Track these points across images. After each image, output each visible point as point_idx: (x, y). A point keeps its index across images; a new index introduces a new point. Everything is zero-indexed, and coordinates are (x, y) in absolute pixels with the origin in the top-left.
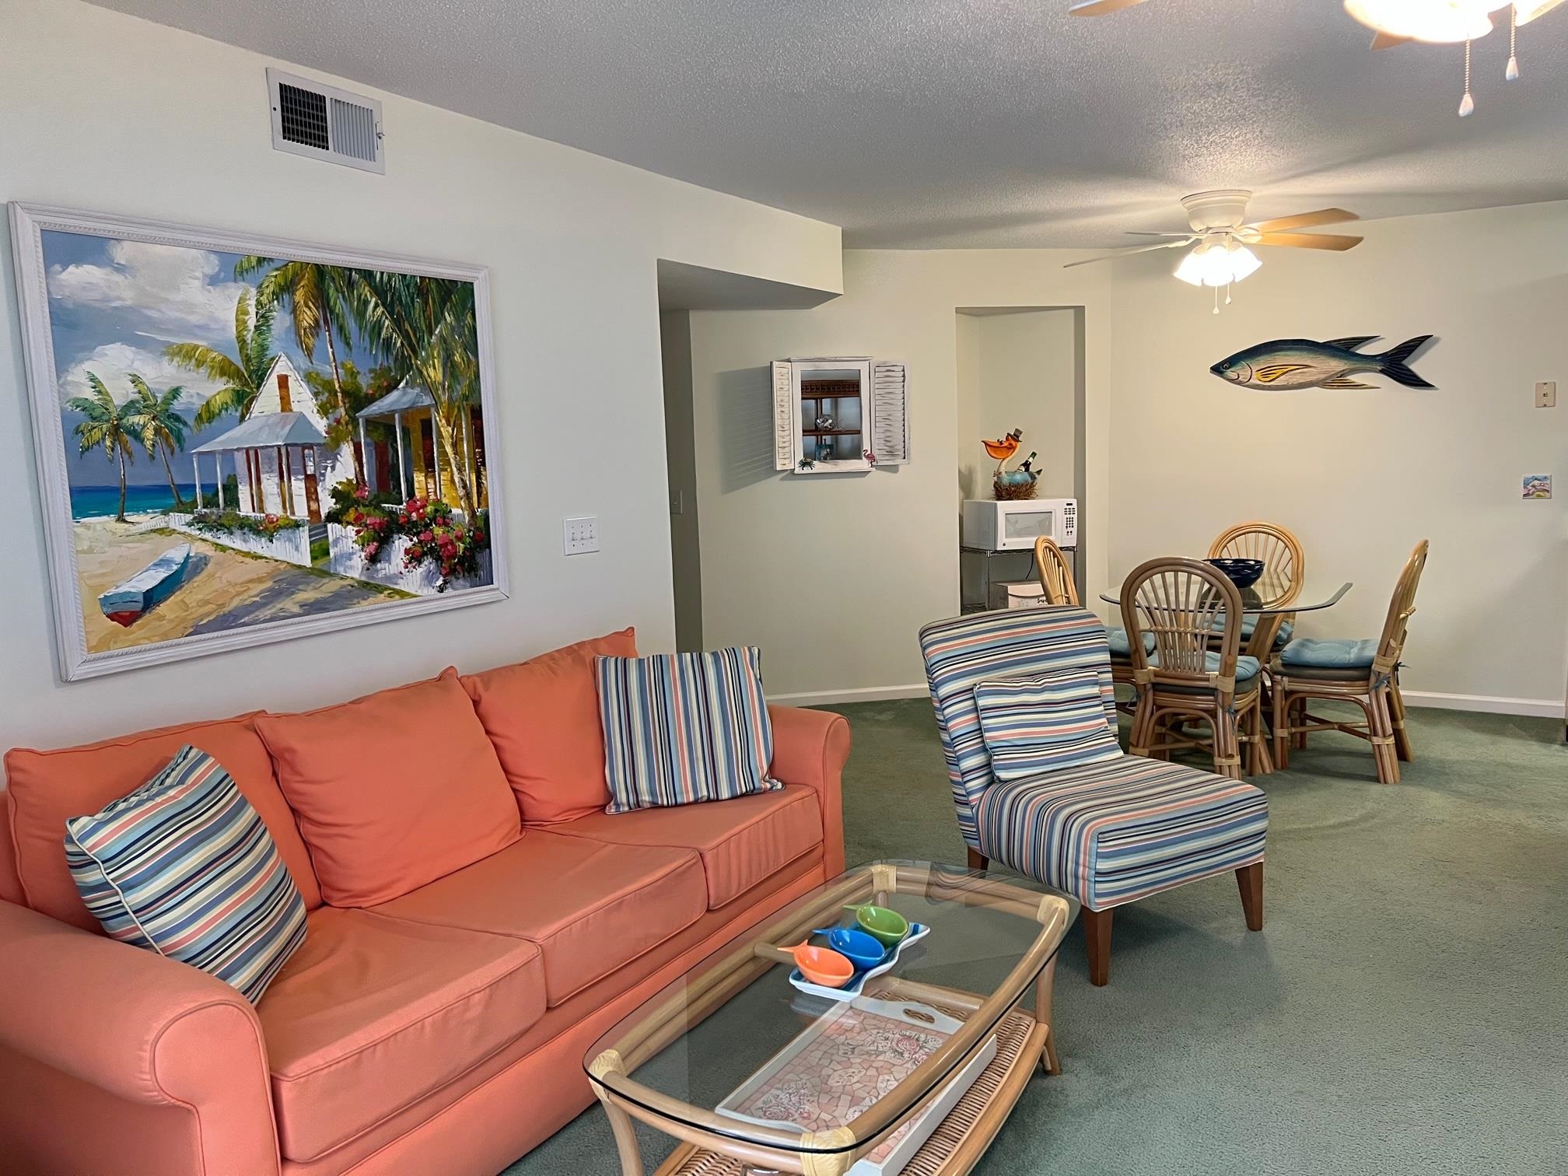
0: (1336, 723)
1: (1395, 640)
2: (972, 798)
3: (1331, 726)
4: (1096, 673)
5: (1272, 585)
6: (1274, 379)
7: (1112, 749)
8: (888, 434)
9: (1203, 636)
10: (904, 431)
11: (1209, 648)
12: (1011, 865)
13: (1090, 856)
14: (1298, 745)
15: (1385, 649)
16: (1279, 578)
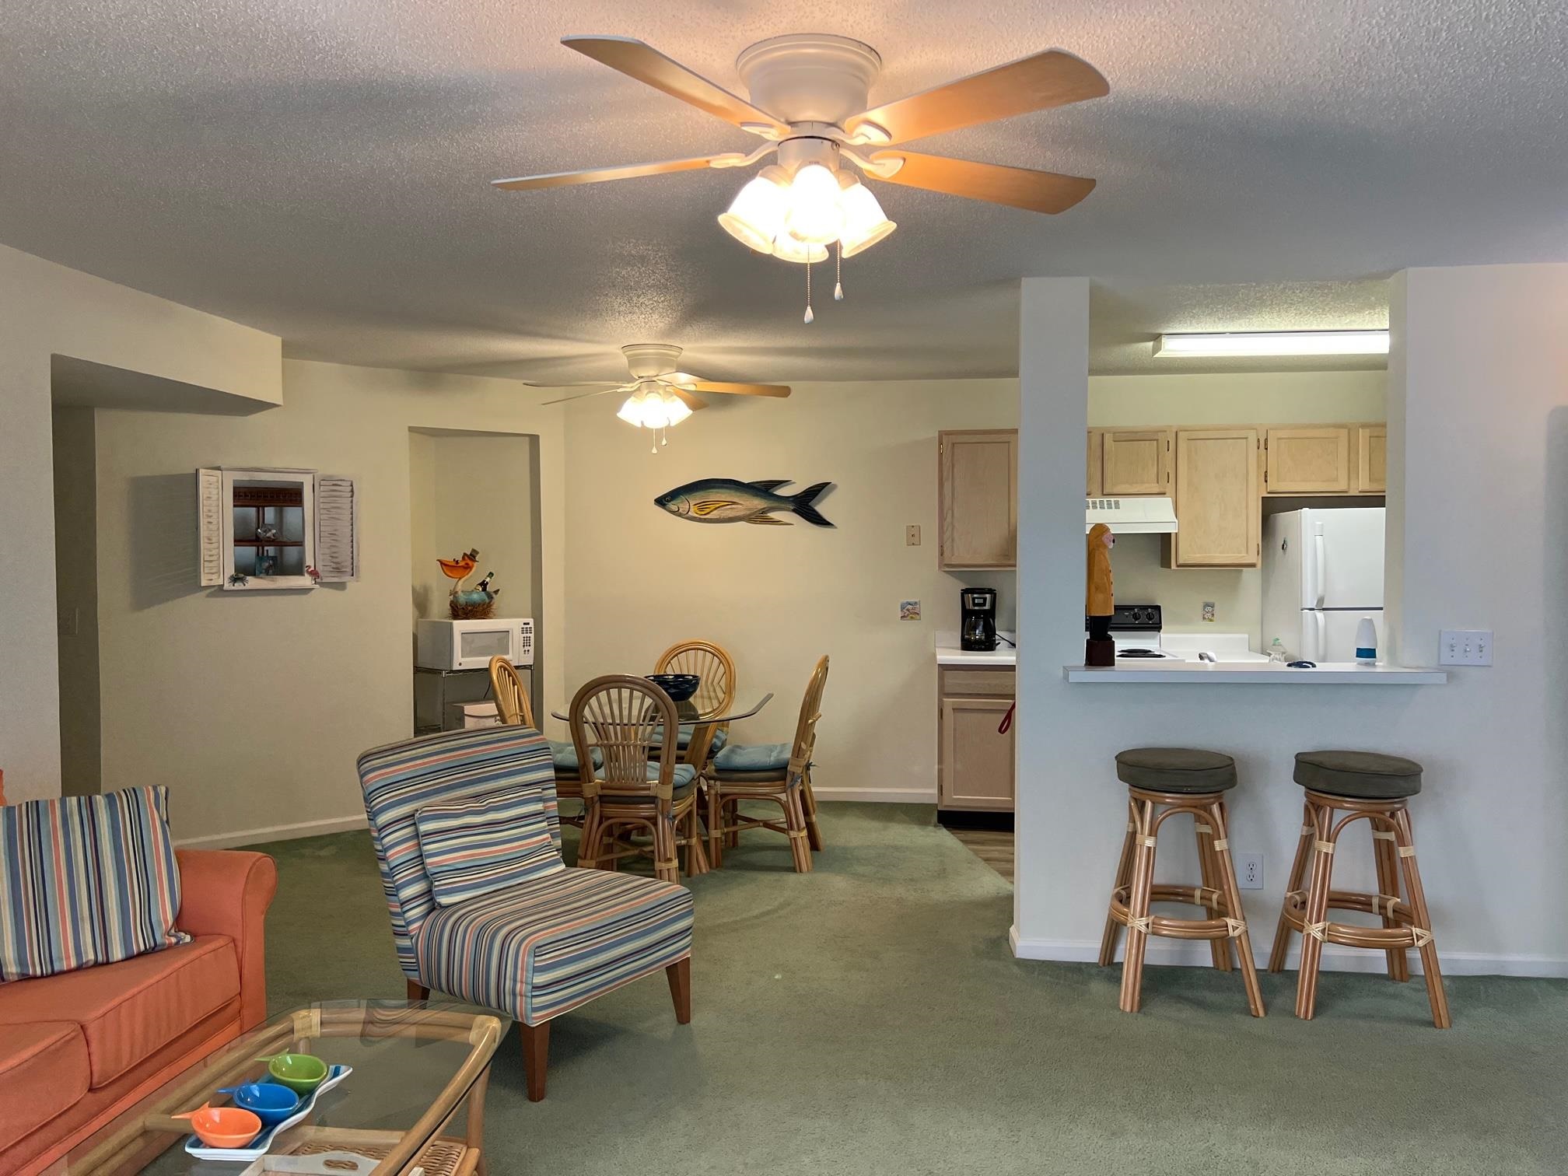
0: (761, 821)
1: (806, 743)
2: (411, 928)
3: (757, 824)
4: (540, 790)
5: (710, 698)
6: (708, 513)
7: (555, 863)
8: (334, 550)
9: (644, 747)
10: (352, 547)
11: (650, 758)
12: (451, 992)
13: (527, 971)
14: (731, 844)
15: (798, 752)
16: (715, 691)
